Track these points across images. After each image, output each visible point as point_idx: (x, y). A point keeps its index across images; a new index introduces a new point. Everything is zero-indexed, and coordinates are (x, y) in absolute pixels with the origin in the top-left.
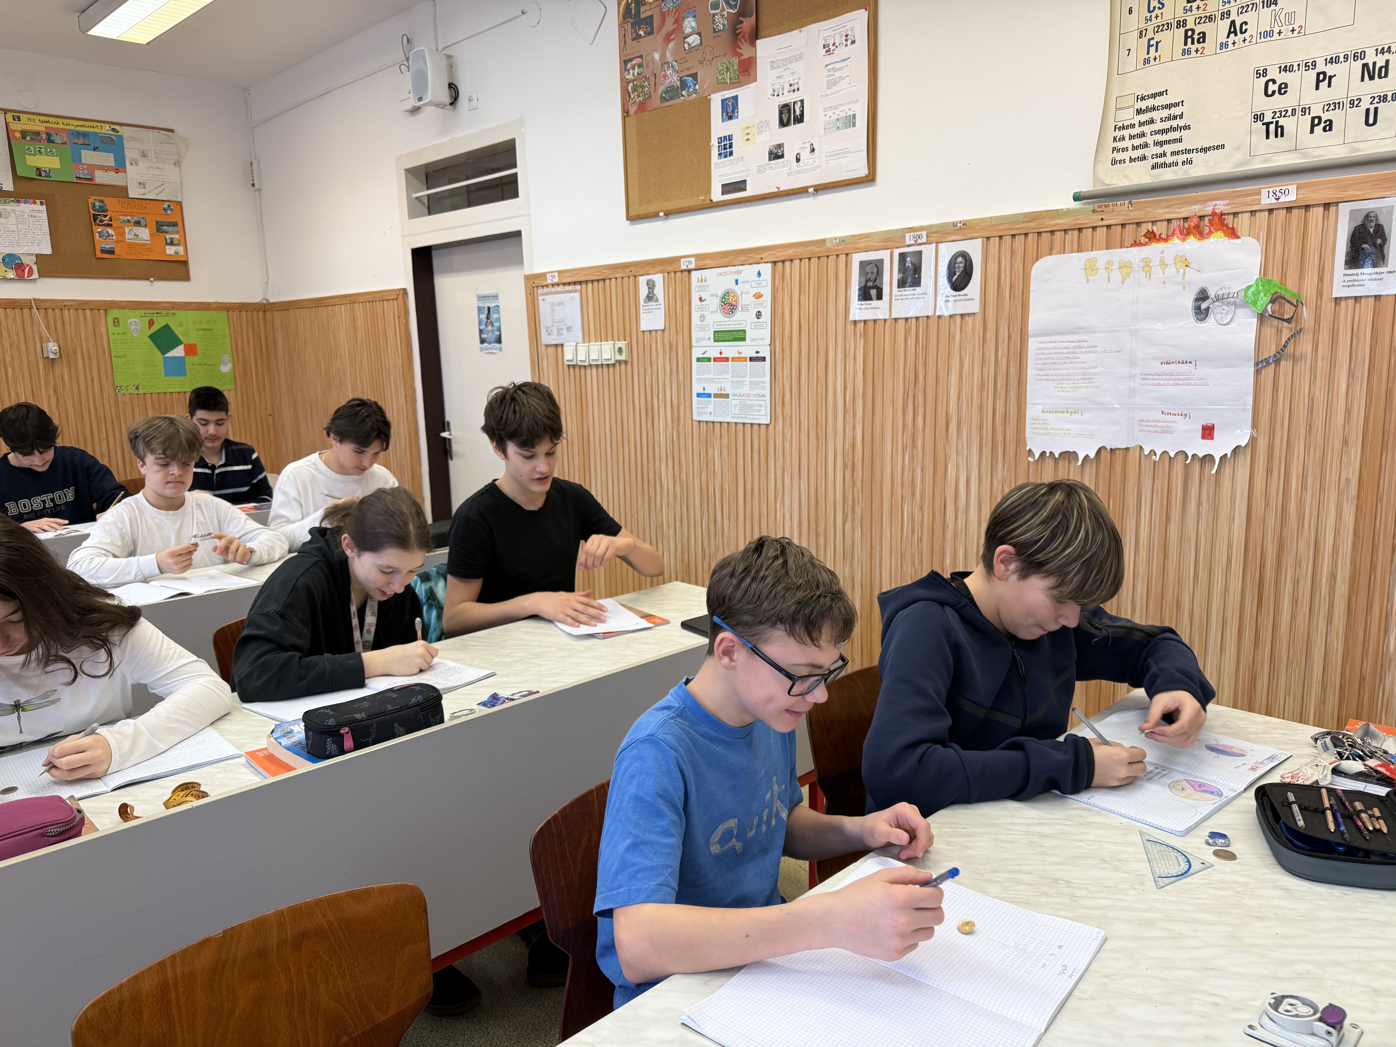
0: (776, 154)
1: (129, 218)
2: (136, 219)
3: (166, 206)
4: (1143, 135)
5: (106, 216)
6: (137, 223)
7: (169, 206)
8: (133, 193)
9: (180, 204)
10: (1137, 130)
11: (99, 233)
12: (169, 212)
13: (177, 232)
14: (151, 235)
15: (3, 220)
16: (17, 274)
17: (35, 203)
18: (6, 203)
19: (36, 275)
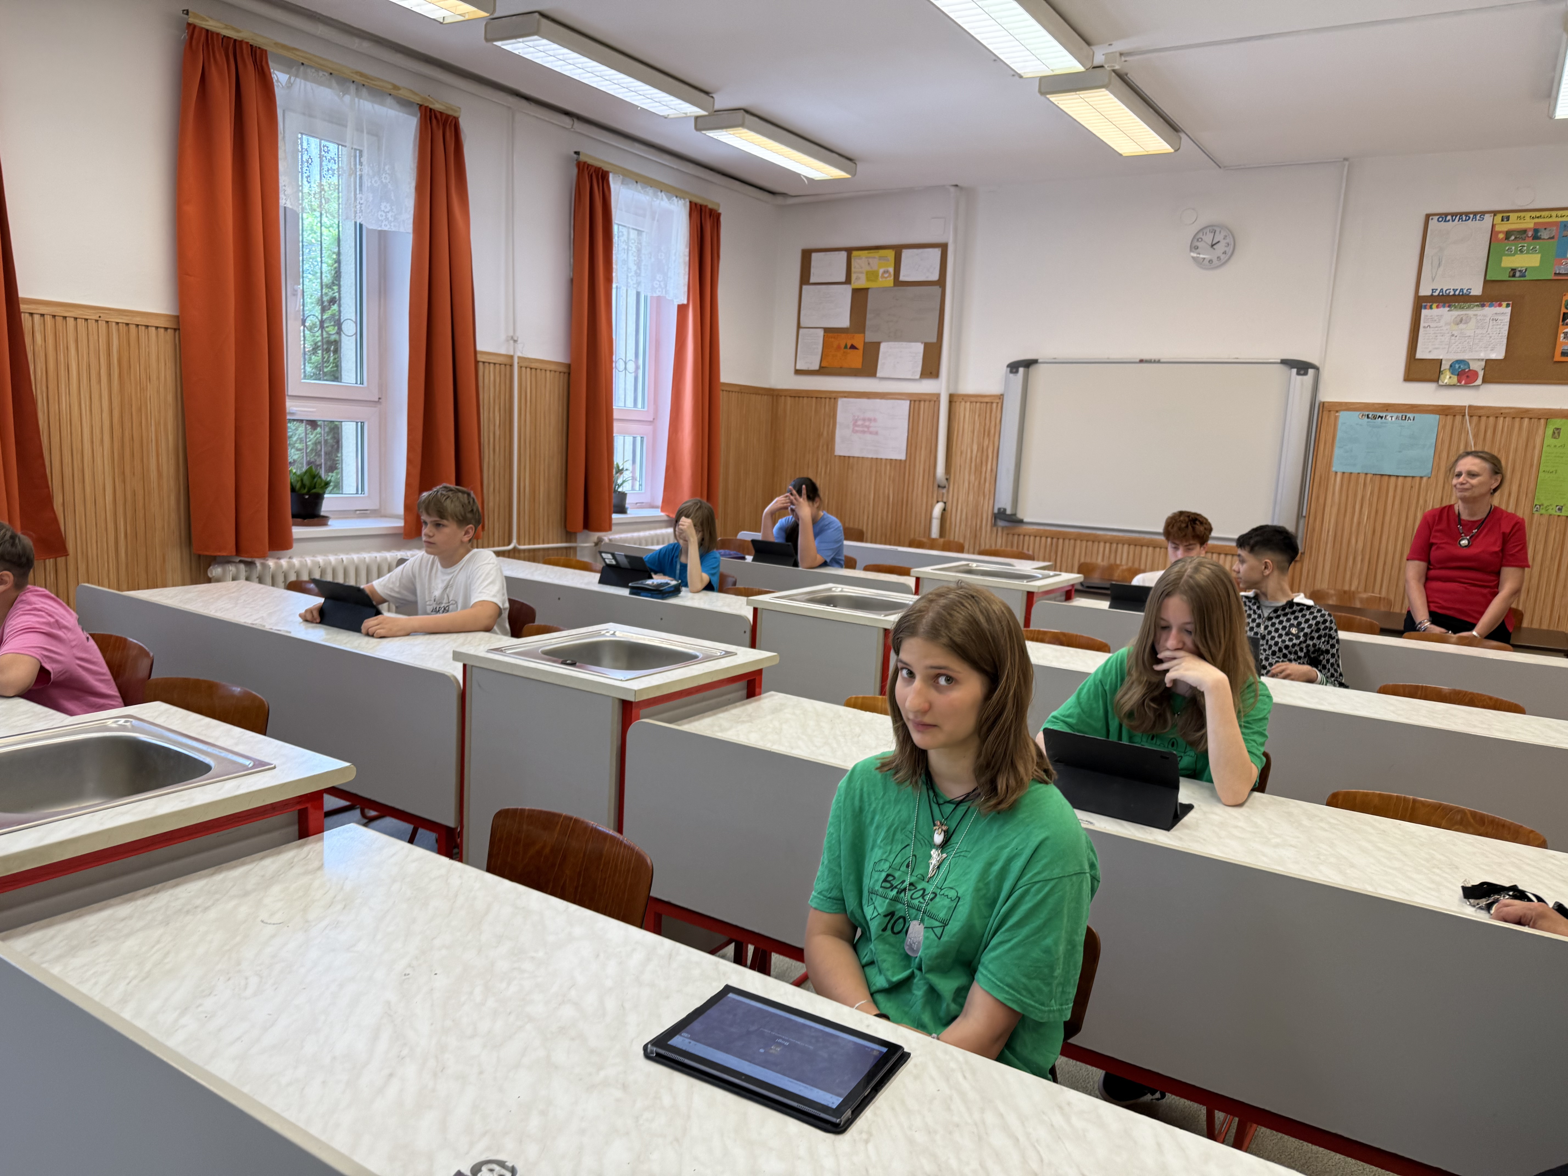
11: (1565, 333)
15: (1462, 326)
16: (1459, 381)
17: (1500, 305)
18: (1469, 307)
19: (1479, 381)
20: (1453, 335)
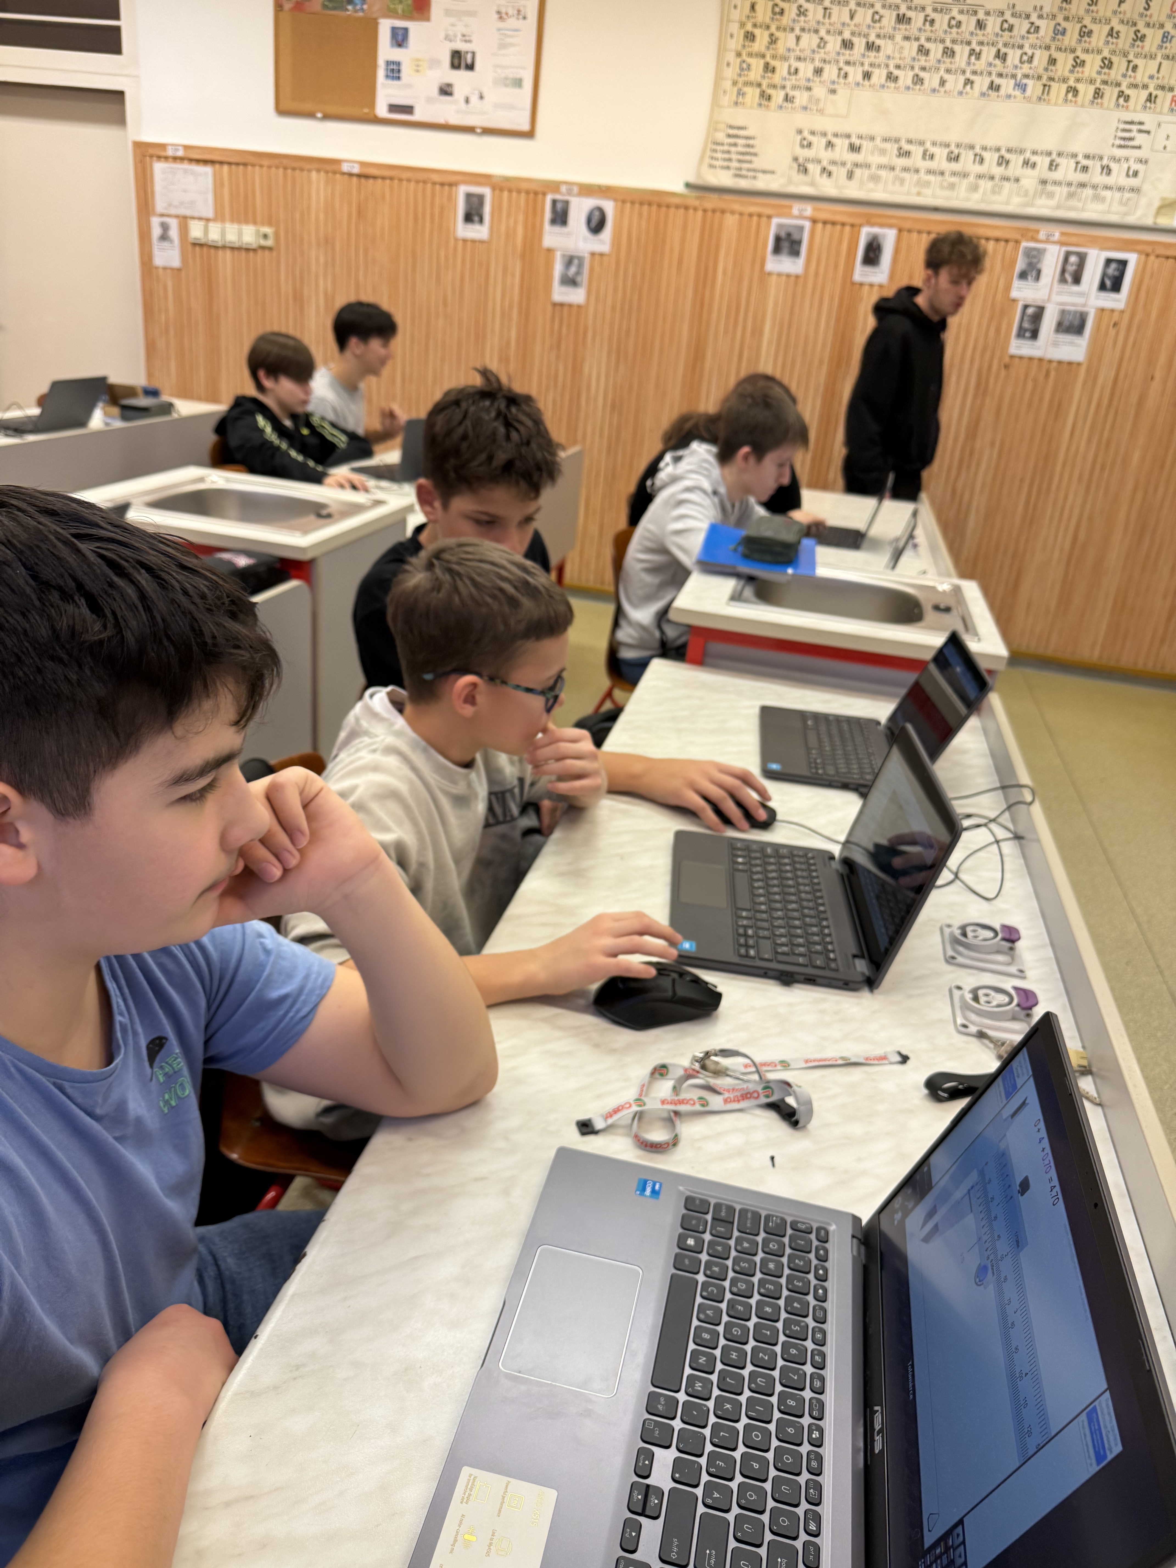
0: (446, 91)
4: (729, 152)
10: (726, 148)
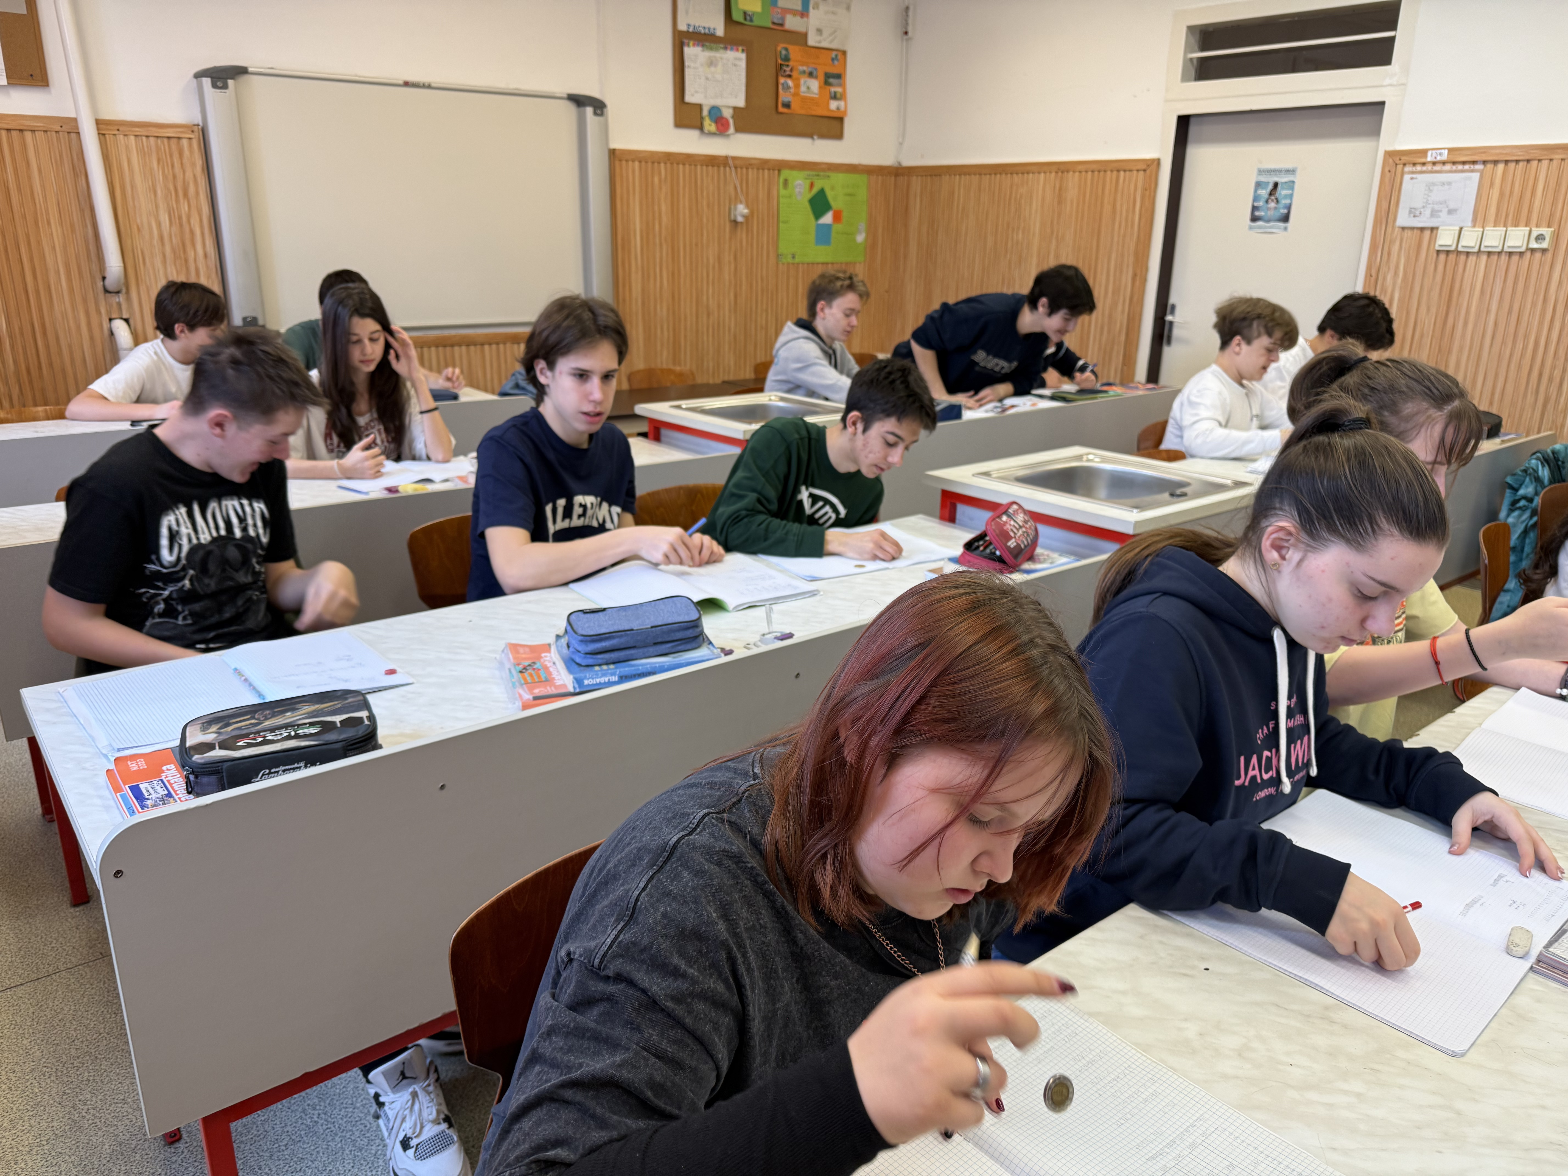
1: (805, 68)
2: (810, 70)
3: (834, 56)
5: (788, 66)
6: (811, 75)
7: (836, 56)
8: (812, 41)
9: (844, 53)
11: (783, 84)
12: (836, 62)
13: (840, 85)
14: (820, 87)
15: (713, 69)
16: (718, 128)
17: (737, 50)
18: (717, 50)
19: (732, 130)
20: (707, 79)
